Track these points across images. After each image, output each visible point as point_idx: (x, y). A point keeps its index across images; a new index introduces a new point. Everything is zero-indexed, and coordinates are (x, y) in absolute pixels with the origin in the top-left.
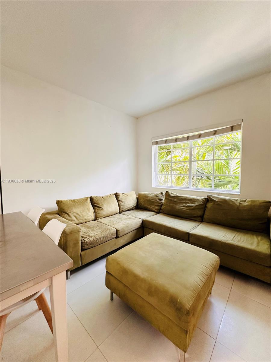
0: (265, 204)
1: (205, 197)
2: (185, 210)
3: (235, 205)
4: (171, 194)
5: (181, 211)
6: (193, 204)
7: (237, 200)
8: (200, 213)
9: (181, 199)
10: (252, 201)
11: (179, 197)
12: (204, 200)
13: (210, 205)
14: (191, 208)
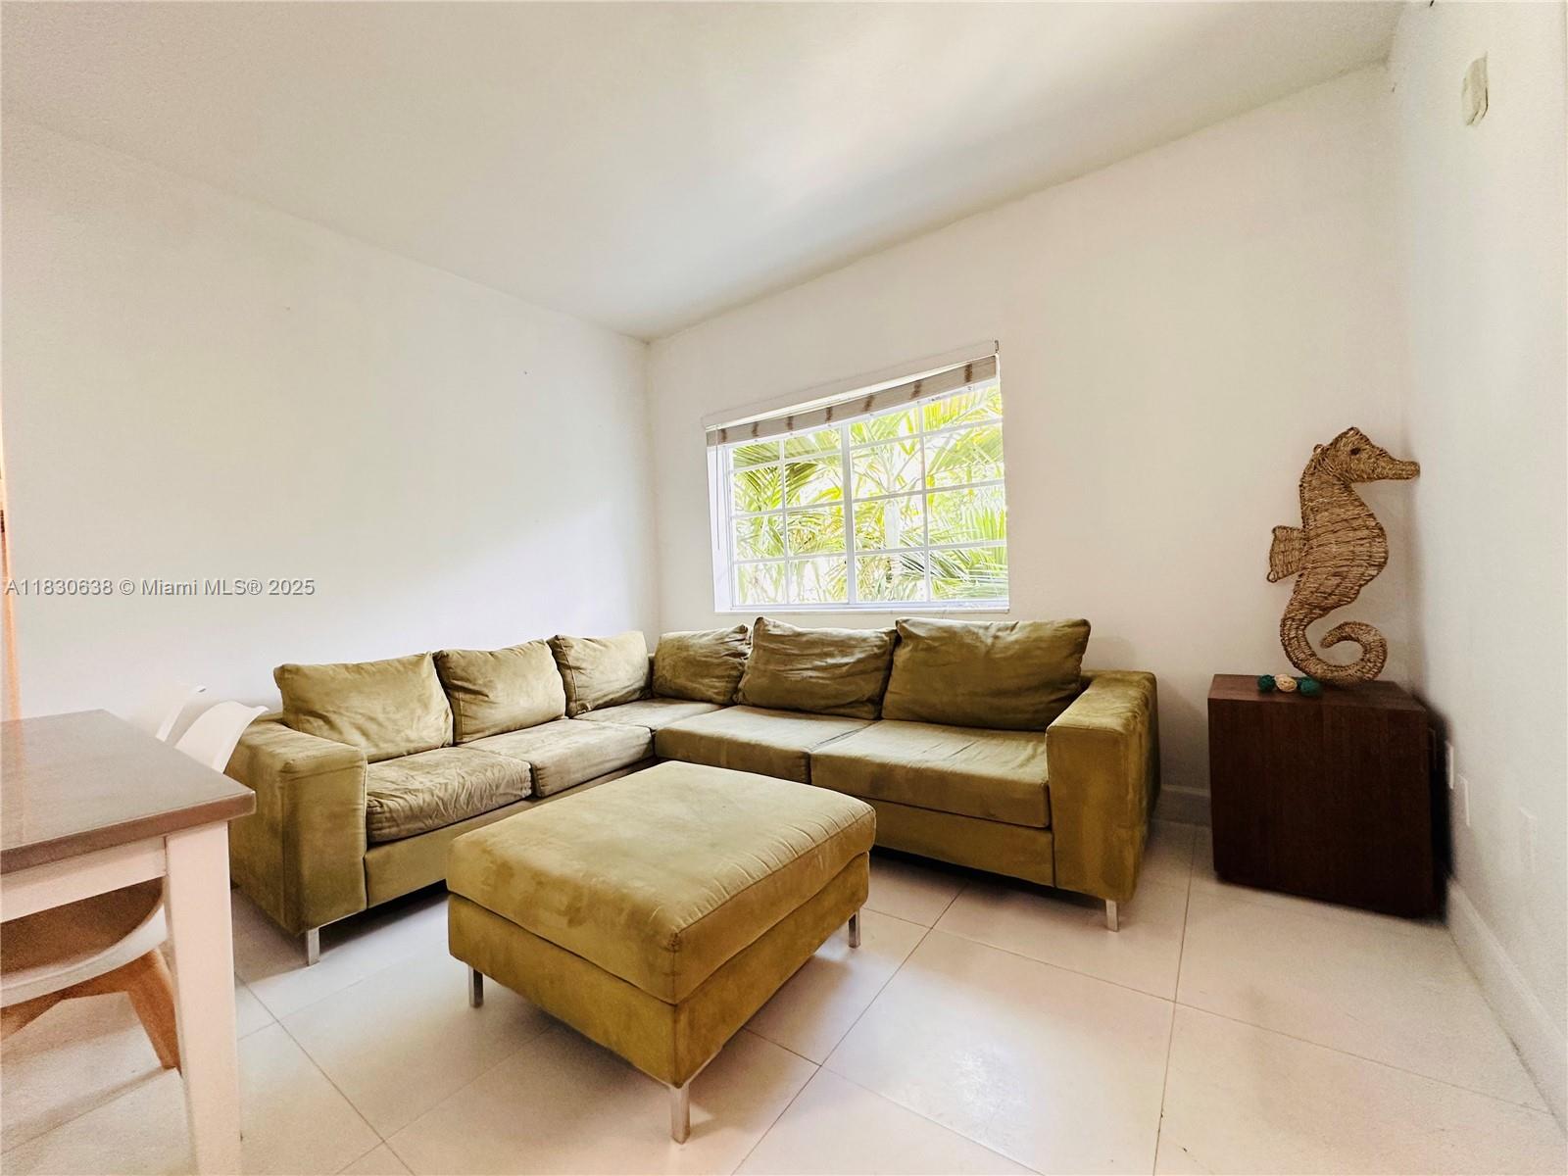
0: (1070, 630)
1: (891, 629)
2: (817, 683)
3: (978, 644)
4: (774, 626)
5: (808, 689)
6: (845, 655)
7: (987, 628)
8: (868, 687)
9: (807, 641)
10: (1031, 625)
11: (799, 635)
12: (886, 638)
13: (902, 654)
14: (837, 672)
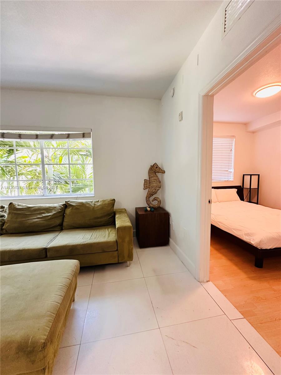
1: (63, 203)
2: (39, 223)
3: (90, 206)
4: (18, 205)
6: (49, 213)
7: (92, 202)
8: (58, 221)
9: (34, 210)
10: (103, 201)
11: (30, 207)
12: (63, 206)
13: (68, 211)
14: (47, 218)
